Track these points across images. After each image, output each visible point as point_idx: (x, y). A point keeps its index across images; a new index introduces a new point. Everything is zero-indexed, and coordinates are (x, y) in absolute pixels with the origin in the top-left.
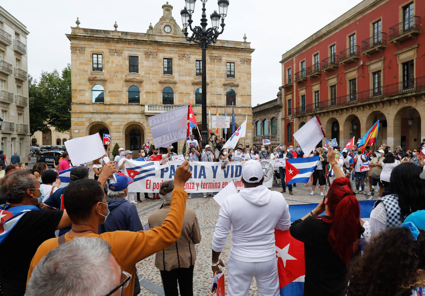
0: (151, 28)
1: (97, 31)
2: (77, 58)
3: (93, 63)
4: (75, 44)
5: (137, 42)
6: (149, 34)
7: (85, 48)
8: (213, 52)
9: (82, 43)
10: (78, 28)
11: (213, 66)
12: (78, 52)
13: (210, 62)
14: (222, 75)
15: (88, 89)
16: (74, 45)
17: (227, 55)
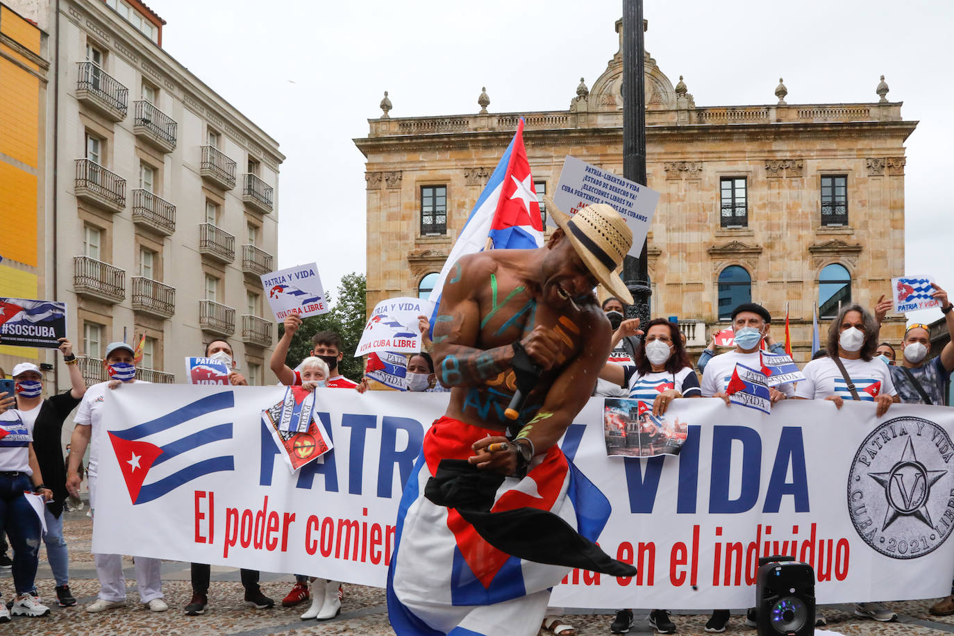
0: (583, 93)
1: (434, 121)
2: (382, 204)
3: (422, 212)
4: (377, 164)
5: (539, 139)
6: (578, 111)
7: (401, 171)
8: (776, 146)
9: (394, 160)
10: (386, 120)
11: (775, 191)
12: (384, 184)
13: (766, 179)
14: (807, 218)
15: (409, 287)
16: (375, 167)
17: (823, 150)
